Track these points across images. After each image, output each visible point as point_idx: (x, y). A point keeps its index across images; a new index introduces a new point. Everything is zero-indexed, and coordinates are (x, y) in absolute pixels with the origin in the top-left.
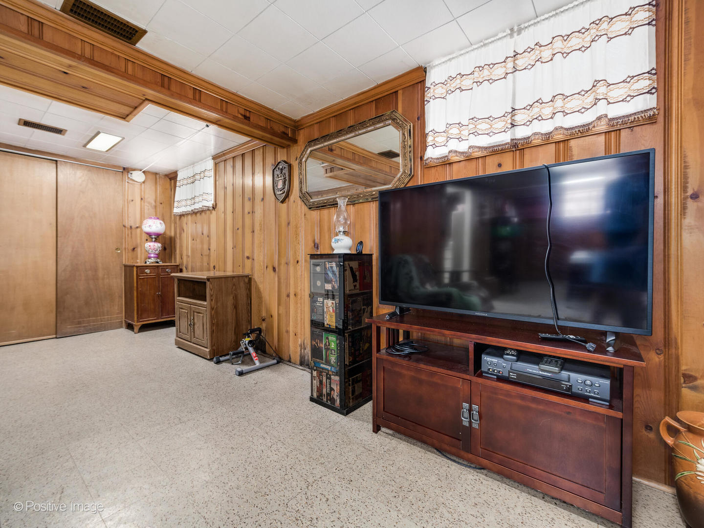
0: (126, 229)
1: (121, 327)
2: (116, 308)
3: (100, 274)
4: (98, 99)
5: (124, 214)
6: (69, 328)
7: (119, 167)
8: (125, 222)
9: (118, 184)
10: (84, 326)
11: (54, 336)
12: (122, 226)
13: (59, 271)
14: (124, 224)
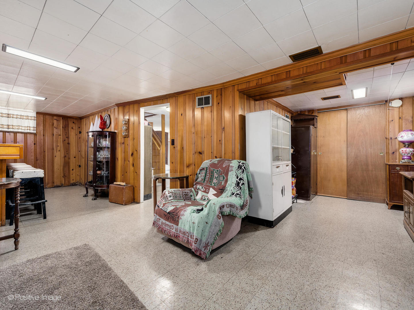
0: (388, 140)
1: (384, 203)
2: (381, 190)
3: (370, 168)
4: (323, 83)
5: (386, 131)
6: (353, 195)
7: (382, 101)
8: (387, 135)
9: (382, 112)
10: (361, 196)
11: (346, 198)
12: (384, 138)
13: (348, 165)
14: (386, 137)
